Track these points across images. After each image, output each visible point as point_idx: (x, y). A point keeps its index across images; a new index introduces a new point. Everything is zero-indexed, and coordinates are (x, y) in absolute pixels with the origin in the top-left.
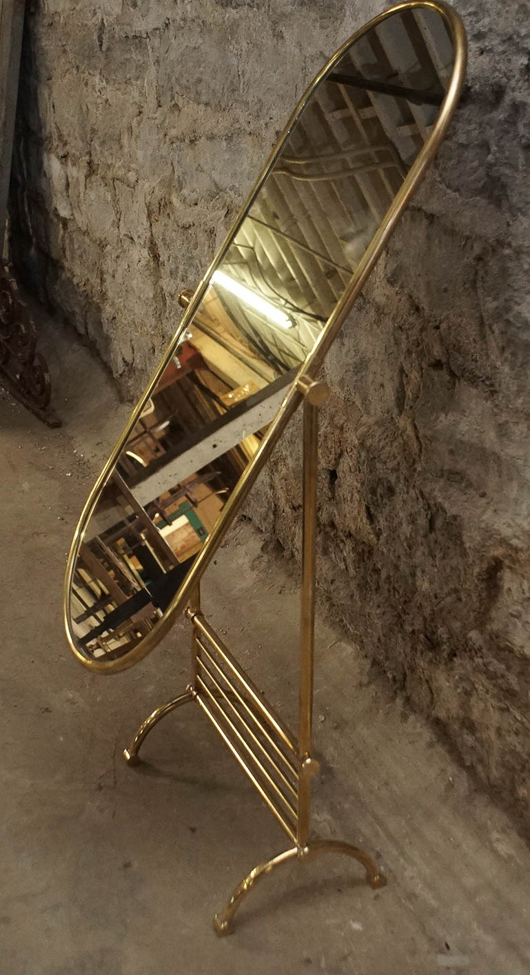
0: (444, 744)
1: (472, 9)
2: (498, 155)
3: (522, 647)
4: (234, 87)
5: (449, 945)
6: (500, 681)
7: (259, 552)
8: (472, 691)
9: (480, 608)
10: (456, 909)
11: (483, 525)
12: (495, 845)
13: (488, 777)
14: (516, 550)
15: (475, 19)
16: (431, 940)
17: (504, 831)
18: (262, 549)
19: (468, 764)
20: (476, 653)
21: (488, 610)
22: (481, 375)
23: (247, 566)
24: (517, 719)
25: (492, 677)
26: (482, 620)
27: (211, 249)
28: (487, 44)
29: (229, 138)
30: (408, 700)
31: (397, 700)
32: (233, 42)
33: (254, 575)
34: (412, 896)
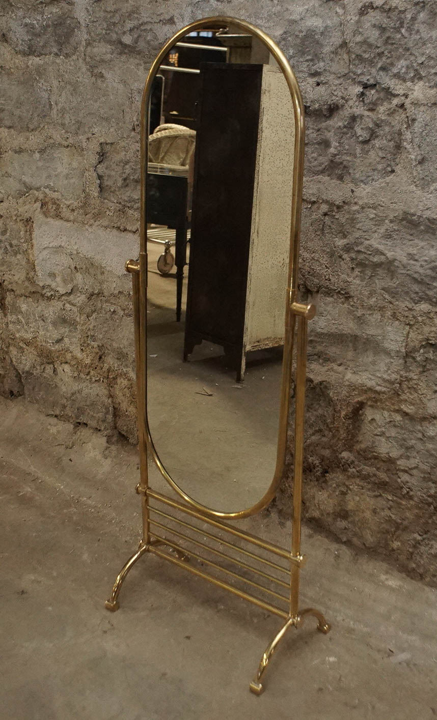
0: (321, 532)
1: (309, 57)
2: (339, 148)
3: (388, 453)
4: (44, 113)
5: (392, 650)
6: (372, 479)
7: (105, 444)
8: (347, 491)
9: (347, 437)
10: (382, 628)
11: (347, 383)
12: (386, 583)
13: (364, 544)
14: (379, 393)
15: (311, 64)
16: (379, 651)
17: (387, 573)
18: (107, 442)
19: (345, 539)
20: (349, 466)
21: (354, 436)
22: (335, 288)
23: (99, 457)
24: (389, 500)
25: (365, 478)
26: (350, 443)
27: (28, 233)
28: (322, 79)
29: (42, 151)
30: (280, 512)
31: (272, 514)
32: (42, 81)
33: (109, 461)
34: (351, 631)
